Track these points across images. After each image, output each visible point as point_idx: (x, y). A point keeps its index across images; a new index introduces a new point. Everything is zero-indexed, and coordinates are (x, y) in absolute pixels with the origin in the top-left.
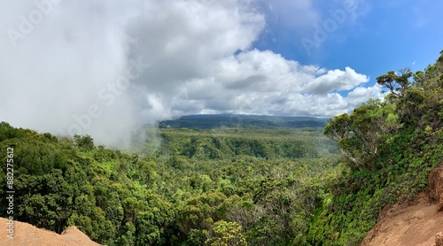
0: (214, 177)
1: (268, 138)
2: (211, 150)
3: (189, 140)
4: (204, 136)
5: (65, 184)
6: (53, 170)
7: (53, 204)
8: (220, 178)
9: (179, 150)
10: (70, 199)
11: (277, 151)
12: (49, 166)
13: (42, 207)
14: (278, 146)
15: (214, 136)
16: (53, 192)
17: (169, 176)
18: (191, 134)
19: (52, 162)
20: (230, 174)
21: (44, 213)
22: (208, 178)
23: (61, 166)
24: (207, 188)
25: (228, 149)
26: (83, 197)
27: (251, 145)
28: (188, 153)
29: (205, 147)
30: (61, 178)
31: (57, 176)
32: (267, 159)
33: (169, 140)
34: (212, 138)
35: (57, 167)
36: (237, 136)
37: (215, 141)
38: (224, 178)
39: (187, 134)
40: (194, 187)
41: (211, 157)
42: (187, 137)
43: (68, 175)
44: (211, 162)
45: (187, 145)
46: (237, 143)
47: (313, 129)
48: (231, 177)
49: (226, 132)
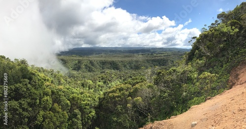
0: (94, 81)
1: (120, 59)
2: (89, 67)
3: (77, 62)
4: (85, 60)
5: (33, 90)
6: (22, 80)
7: (26, 106)
8: (97, 82)
9: (71, 67)
10: (38, 101)
11: (125, 66)
12: (19, 77)
13: (17, 110)
14: (125, 64)
15: (90, 59)
16: (24, 97)
17: (70, 81)
18: (78, 58)
19: (20, 74)
20: (102, 79)
21: (20, 114)
22: (91, 82)
23: (28, 76)
24: (91, 87)
25: (98, 66)
26: (46, 98)
27: (111, 64)
28: (77, 69)
29: (86, 65)
30: (29, 86)
31: (26, 85)
32: (120, 71)
33: (66, 63)
34: (89, 60)
35: (24, 77)
36: (103, 59)
37: (91, 62)
38: (100, 82)
39: (76, 58)
40: (84, 87)
41: (89, 71)
42: (76, 60)
43: (34, 83)
44: (89, 73)
45: (76, 64)
46: (103, 63)
47: (144, 54)
48: (104, 80)
49: (96, 57)
